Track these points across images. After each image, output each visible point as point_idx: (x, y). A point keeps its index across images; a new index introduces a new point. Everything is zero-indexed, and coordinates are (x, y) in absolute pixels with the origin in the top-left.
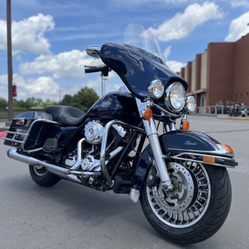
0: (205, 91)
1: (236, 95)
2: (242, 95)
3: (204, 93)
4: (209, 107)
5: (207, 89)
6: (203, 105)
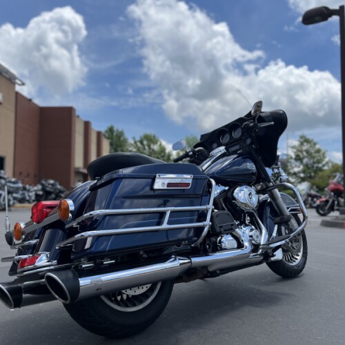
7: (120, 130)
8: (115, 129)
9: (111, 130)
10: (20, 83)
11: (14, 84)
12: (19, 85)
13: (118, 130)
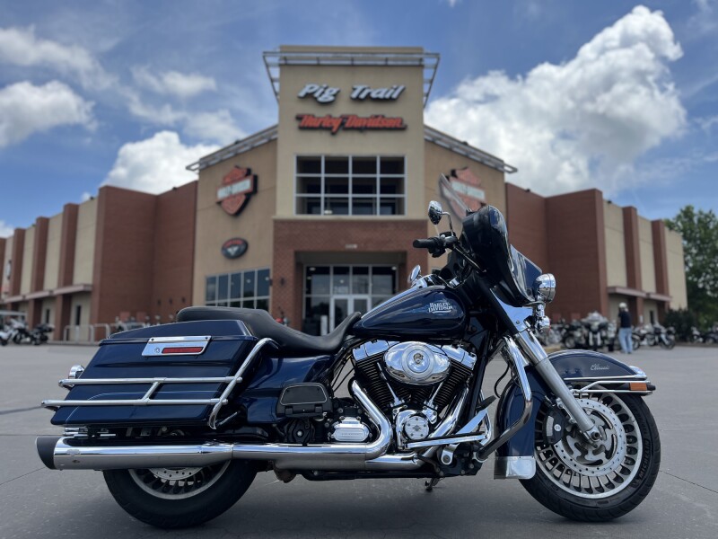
0: (89, 289)
1: (159, 302)
2: (171, 301)
3: (84, 294)
4: (92, 327)
5: (93, 286)
6: (78, 323)
7: (706, 211)
8: (695, 211)
9: (687, 213)
10: (510, 170)
11: (502, 173)
12: (509, 172)
13: (701, 213)
